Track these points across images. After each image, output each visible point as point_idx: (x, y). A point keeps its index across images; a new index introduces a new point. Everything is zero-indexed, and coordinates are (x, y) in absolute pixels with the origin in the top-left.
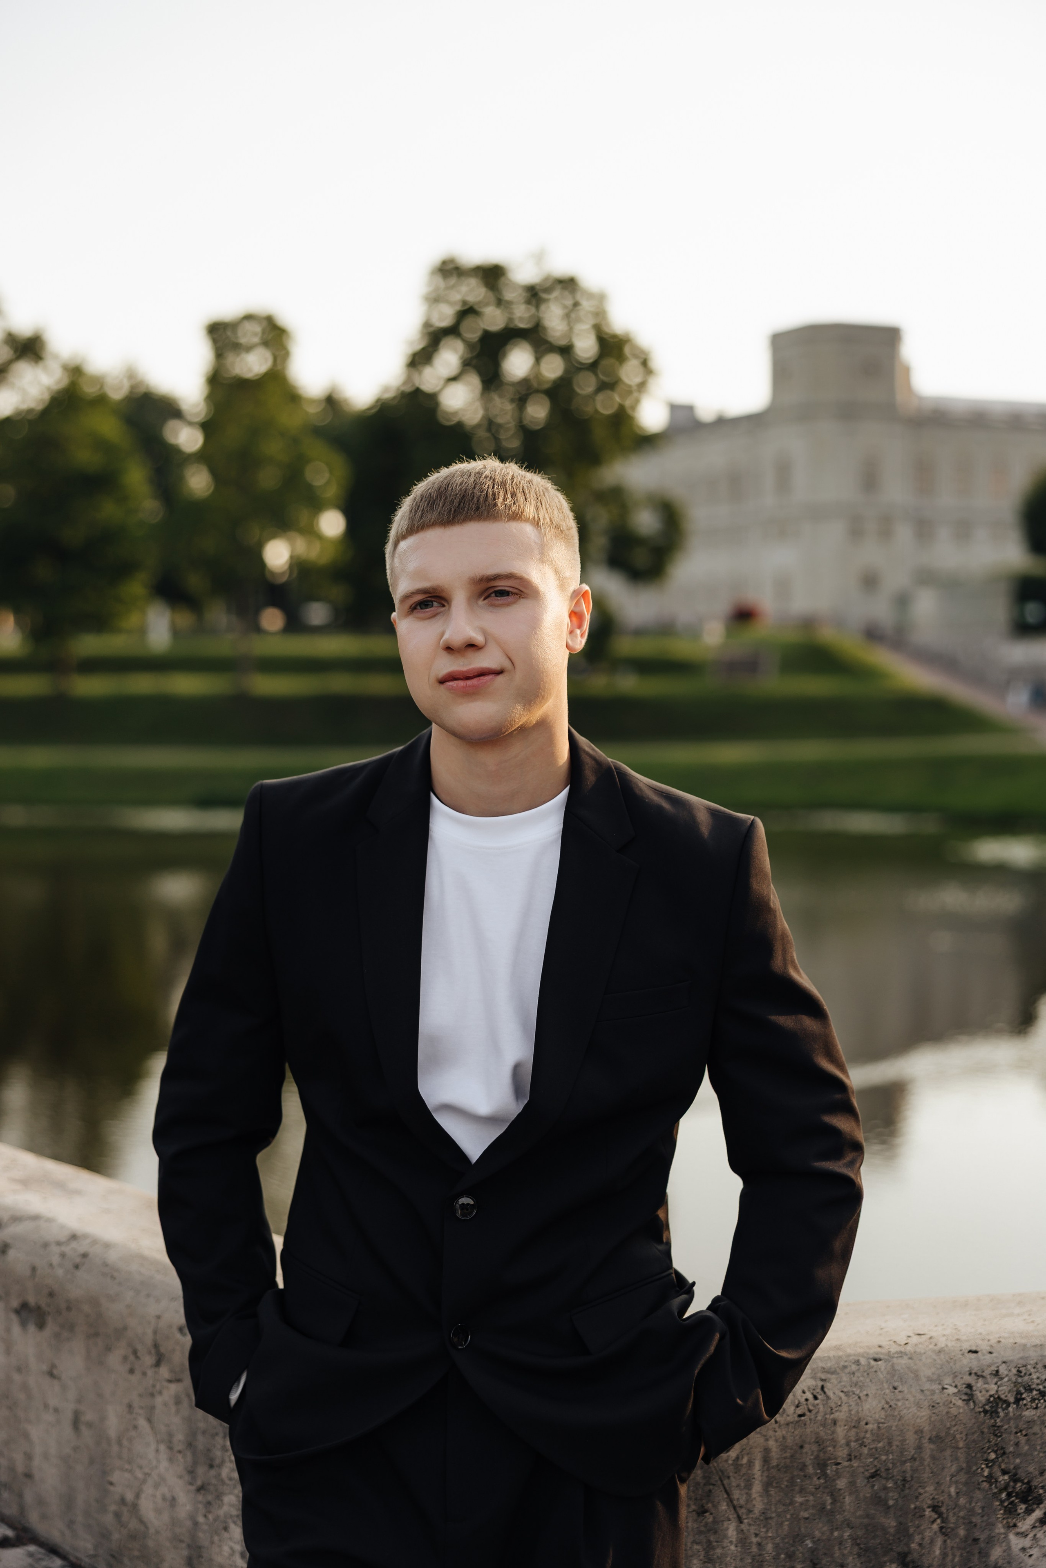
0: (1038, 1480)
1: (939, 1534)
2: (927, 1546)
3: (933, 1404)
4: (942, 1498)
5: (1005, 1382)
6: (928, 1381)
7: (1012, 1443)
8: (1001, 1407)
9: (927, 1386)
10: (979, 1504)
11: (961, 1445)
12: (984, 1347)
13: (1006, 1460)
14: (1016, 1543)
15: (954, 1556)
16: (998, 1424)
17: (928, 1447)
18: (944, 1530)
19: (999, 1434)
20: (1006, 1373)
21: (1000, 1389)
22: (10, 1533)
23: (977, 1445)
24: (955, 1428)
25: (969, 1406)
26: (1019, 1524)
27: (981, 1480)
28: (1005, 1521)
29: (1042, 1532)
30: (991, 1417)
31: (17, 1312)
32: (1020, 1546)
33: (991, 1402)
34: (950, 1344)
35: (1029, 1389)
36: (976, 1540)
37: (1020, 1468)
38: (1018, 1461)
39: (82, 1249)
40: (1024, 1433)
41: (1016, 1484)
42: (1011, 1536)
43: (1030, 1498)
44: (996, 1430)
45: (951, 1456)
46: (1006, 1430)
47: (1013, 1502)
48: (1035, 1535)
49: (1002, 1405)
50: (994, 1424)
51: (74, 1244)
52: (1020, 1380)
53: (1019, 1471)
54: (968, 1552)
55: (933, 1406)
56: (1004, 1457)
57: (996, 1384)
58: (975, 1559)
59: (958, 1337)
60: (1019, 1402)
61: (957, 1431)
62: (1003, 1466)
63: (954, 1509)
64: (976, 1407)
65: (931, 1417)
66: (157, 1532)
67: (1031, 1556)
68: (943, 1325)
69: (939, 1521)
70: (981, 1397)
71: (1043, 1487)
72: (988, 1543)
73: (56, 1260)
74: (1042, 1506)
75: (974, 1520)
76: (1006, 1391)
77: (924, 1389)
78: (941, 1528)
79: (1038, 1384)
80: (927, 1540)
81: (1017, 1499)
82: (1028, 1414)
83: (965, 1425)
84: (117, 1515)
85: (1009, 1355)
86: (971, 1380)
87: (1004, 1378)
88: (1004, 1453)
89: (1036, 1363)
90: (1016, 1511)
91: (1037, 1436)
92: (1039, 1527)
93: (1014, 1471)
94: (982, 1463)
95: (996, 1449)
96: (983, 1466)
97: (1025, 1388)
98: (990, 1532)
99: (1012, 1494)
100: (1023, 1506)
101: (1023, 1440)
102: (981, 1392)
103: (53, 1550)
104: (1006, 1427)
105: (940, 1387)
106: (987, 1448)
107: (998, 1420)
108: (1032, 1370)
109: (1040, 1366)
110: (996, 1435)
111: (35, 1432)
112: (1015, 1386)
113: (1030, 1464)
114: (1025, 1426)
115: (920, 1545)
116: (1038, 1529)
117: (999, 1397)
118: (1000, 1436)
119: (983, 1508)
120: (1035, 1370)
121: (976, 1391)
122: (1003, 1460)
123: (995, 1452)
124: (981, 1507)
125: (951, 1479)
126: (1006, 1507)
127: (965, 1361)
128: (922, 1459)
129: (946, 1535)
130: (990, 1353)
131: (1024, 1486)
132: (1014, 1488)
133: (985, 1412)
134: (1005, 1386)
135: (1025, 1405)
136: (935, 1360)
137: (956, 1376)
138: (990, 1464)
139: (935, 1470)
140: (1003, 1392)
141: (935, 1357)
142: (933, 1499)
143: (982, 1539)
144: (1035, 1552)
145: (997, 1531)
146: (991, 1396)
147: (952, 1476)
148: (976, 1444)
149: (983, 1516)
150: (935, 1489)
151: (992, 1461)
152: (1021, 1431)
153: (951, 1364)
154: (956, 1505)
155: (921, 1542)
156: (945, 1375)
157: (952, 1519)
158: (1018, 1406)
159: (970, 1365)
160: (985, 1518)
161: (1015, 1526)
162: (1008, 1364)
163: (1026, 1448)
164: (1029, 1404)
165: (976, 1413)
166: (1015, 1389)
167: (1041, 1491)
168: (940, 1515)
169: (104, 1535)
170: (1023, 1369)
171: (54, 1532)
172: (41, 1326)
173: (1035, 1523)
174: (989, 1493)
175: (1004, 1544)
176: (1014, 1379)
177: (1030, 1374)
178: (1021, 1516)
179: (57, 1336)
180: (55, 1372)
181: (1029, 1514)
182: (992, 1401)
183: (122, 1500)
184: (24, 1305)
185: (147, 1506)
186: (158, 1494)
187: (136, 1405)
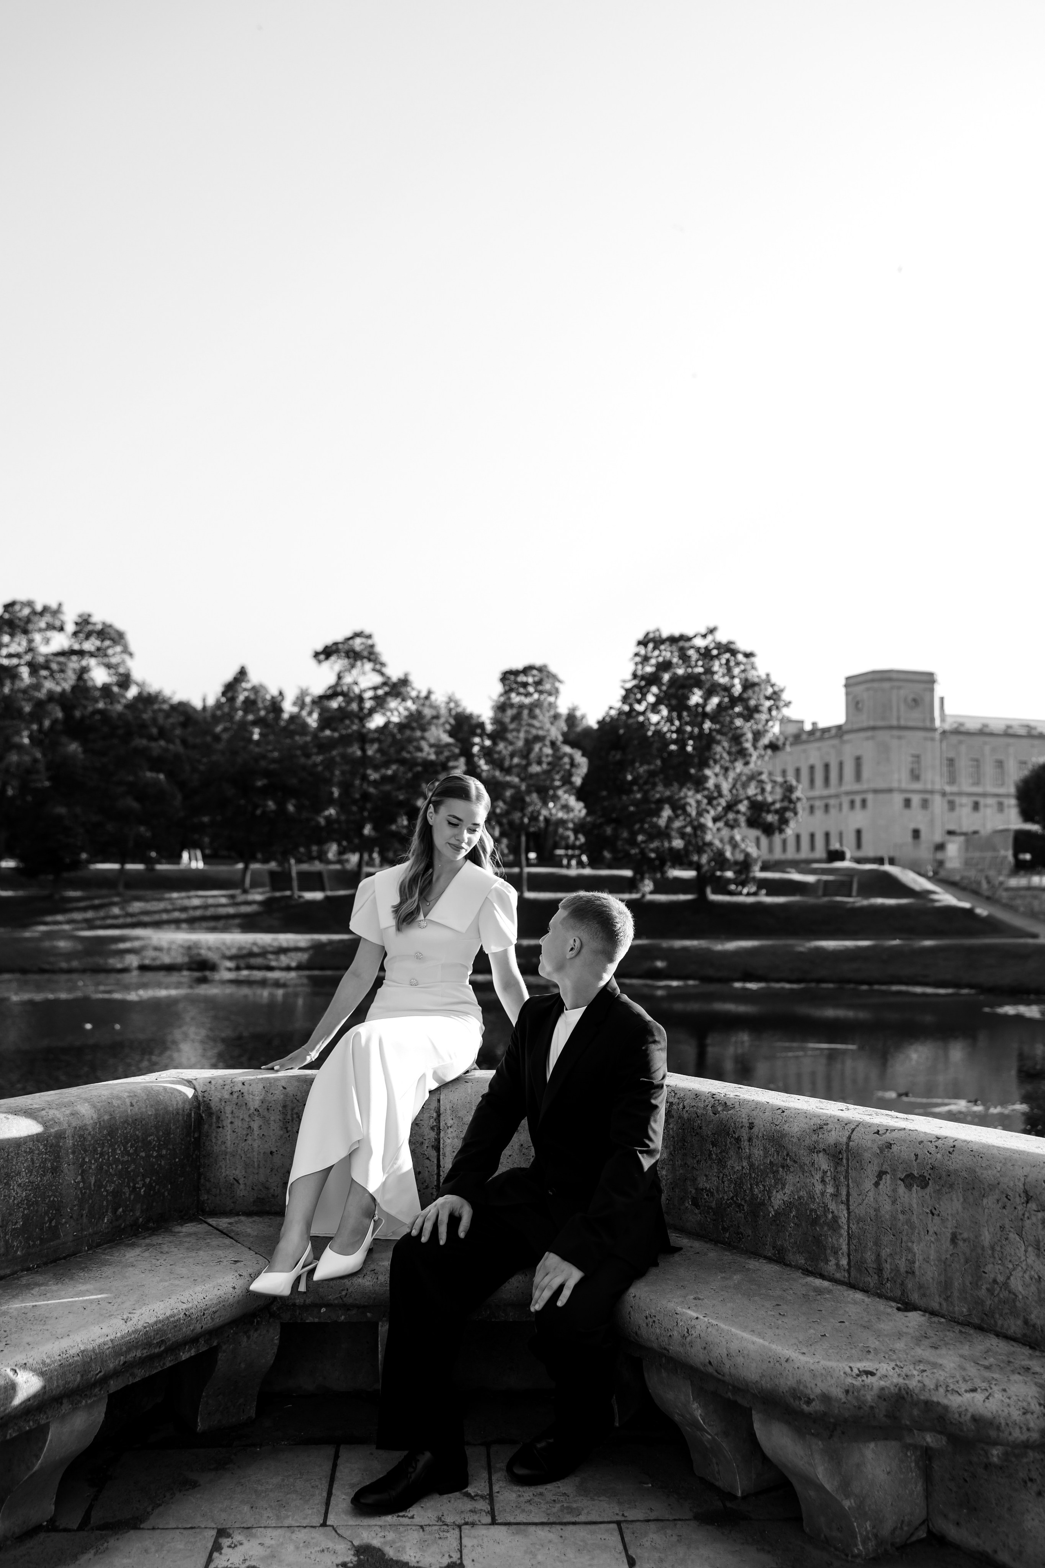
31: (902, 1180)
39: (949, 1144)
51: (941, 1142)
66: (1025, 1298)
73: (931, 1149)
84: (990, 1290)
103: (934, 1314)
111: (916, 1247)
169: (977, 1302)
171: (931, 1302)
172: (923, 1187)
179: (937, 1191)
180: (935, 1212)
183: (995, 1281)
184: (910, 1176)
185: (1016, 1284)
186: (1027, 1276)
187: (1007, 1226)
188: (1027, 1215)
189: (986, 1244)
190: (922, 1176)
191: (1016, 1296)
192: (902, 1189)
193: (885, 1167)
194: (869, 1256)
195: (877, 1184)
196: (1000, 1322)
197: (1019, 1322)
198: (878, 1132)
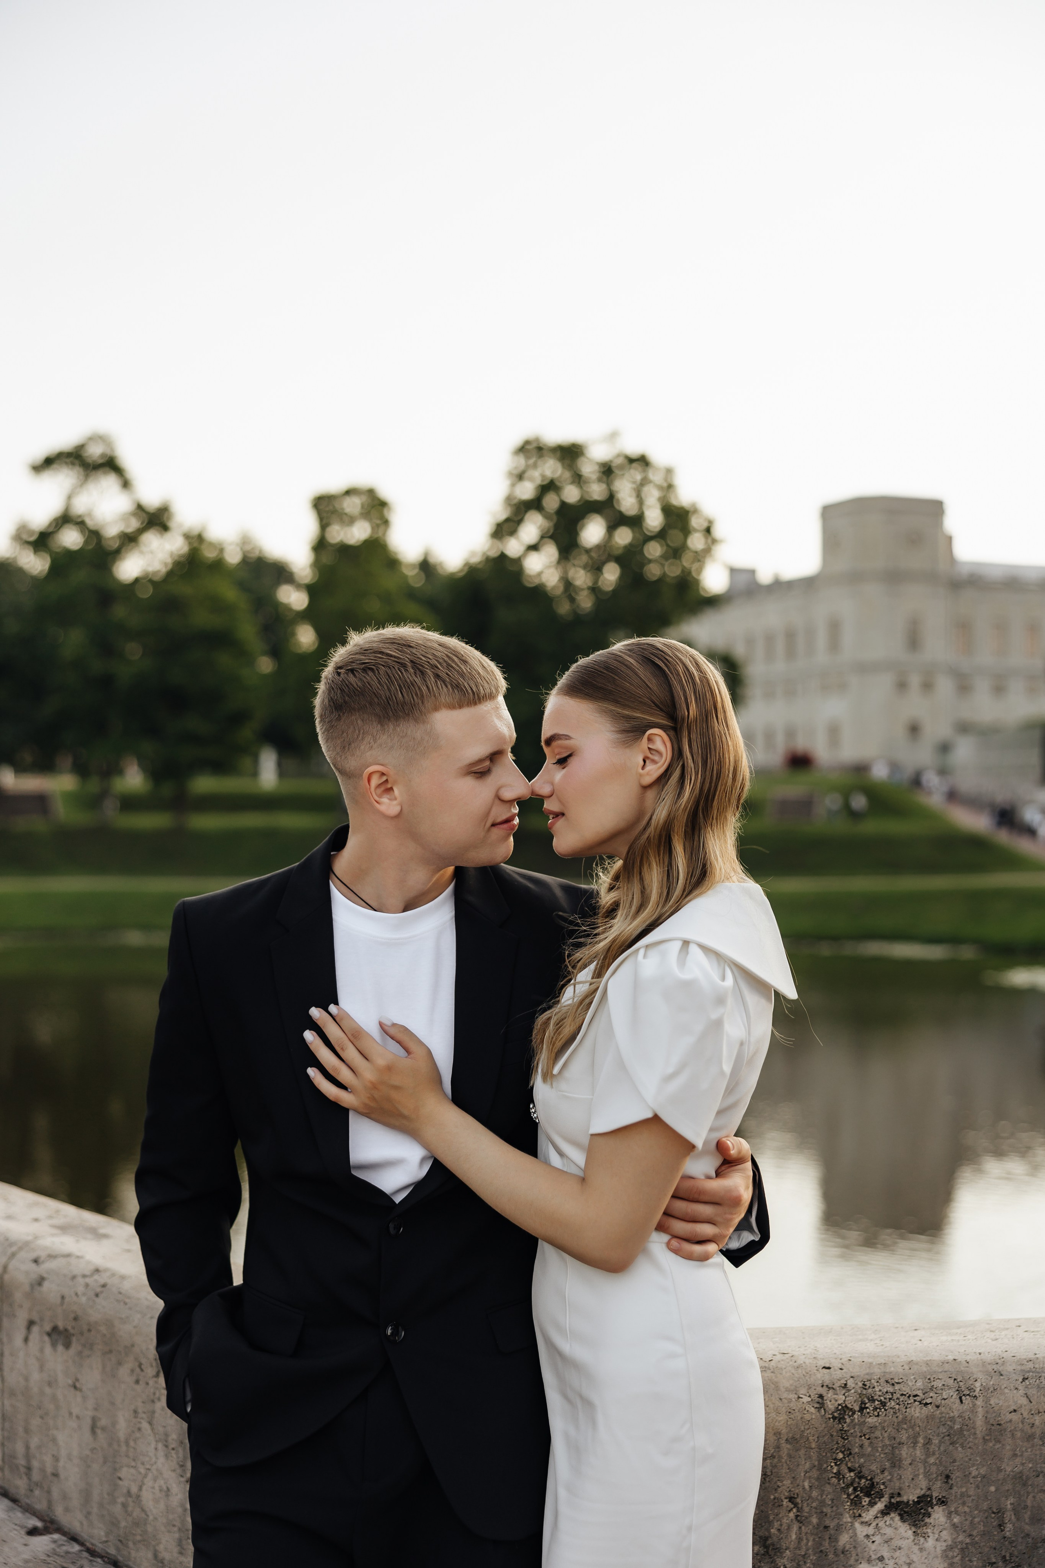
0: (879, 1477)
1: (794, 1521)
2: (785, 1531)
3: (789, 1411)
4: (797, 1491)
5: (852, 1393)
6: (786, 1391)
7: (857, 1445)
8: (848, 1415)
9: (785, 1395)
10: (829, 1496)
11: (813, 1446)
12: (836, 1364)
13: (852, 1460)
14: (861, 1530)
15: (808, 1540)
16: (845, 1429)
17: (786, 1447)
18: (799, 1518)
19: (846, 1437)
20: (853, 1385)
21: (847, 1399)
22: (39, 1524)
23: (827, 1447)
24: (808, 1431)
25: (819, 1413)
26: (864, 1515)
27: (830, 1477)
28: (851, 1512)
29: (884, 1521)
30: (840, 1422)
31: (49, 1334)
32: (865, 1534)
33: (839, 1410)
34: (807, 1361)
35: (873, 1401)
36: (826, 1527)
37: (864, 1467)
38: (862, 1460)
39: (102, 1281)
40: (867, 1437)
41: (861, 1481)
42: (857, 1525)
43: (872, 1493)
44: (843, 1434)
45: (805, 1455)
46: (852, 1434)
47: (858, 1495)
48: (877, 1524)
49: (849, 1413)
50: (841, 1429)
51: (96, 1277)
52: (864, 1392)
53: (864, 1470)
54: (820, 1537)
55: (790, 1412)
56: (850, 1456)
57: (844, 1395)
58: (826, 1544)
59: (815, 1356)
60: (863, 1411)
61: (810, 1434)
62: (849, 1465)
63: (808, 1500)
64: (827, 1414)
65: (787, 1421)
66: (156, 1519)
67: (873, 1542)
68: (806, 1346)
69: (795, 1510)
70: (831, 1406)
71: (884, 1484)
72: (836, 1530)
73: (80, 1289)
74: (882, 1499)
75: (825, 1510)
76: (852, 1401)
77: (782, 1398)
78: (797, 1516)
79: (879, 1396)
80: (785, 1527)
81: (861, 1493)
82: (872, 1420)
83: (816, 1429)
84: (124, 1505)
85: (856, 1371)
86: (823, 1391)
87: (851, 1390)
88: (850, 1454)
89: (879, 1378)
90: (861, 1503)
91: (879, 1440)
92: (881, 1517)
93: (859, 1469)
94: (831, 1462)
95: (843, 1450)
96: (833, 1464)
97: (869, 1399)
98: (839, 1521)
99: (857, 1489)
100: (867, 1500)
101: (866, 1443)
102: (830, 1401)
103: (74, 1539)
104: (852, 1431)
105: (796, 1396)
106: (835, 1449)
107: (845, 1425)
108: (876, 1384)
109: (882, 1381)
110: (843, 1438)
111: (61, 1437)
112: (860, 1397)
113: (873, 1463)
114: (867, 1431)
115: (779, 1530)
116: (880, 1519)
117: (846, 1406)
118: (848, 1439)
119: (832, 1500)
120: (878, 1384)
121: (826, 1400)
122: (850, 1460)
123: (843, 1452)
124: (831, 1499)
125: (805, 1475)
126: (852, 1500)
127: (819, 1376)
128: (780, 1457)
129: (801, 1522)
130: (841, 1369)
131: (867, 1482)
132: (859, 1483)
133: (834, 1418)
134: (851, 1397)
135: (868, 1413)
136: (793, 1374)
137: (811, 1388)
138: (838, 1463)
139: (791, 1466)
140: (850, 1402)
141: (793, 1371)
142: (790, 1491)
143: (831, 1527)
144: (877, 1538)
145: (845, 1520)
146: (839, 1405)
147: (806, 1472)
148: (826, 1445)
149: (832, 1507)
150: (792, 1483)
151: (840, 1460)
152: (864, 1435)
153: (807, 1378)
154: (810, 1497)
155: (779, 1528)
156: (801, 1386)
157: (806, 1509)
158: (861, 1414)
159: (823, 1379)
160: (834, 1508)
161: (860, 1516)
162: (855, 1379)
163: (869, 1449)
164: (872, 1412)
165: (826, 1419)
166: (860, 1399)
167: (882, 1487)
168: (796, 1505)
169: (114, 1523)
170: (868, 1383)
171: (73, 1521)
172: (67, 1346)
173: (877, 1514)
174: (838, 1487)
175: (851, 1531)
176: (859, 1392)
177: (874, 1387)
178: (865, 1507)
179: (80, 1353)
180: (78, 1385)
181: (872, 1506)
182: (841, 1409)
183: (129, 1492)
184: (55, 1329)
185: (147, 1497)
186: (157, 1486)
187: (140, 1410)
188: (157, 1395)
189: (122, 1435)
190: (66, 1330)
191: (148, 1516)
192: (48, 1349)
193: (35, 1317)
194: (20, 1448)
195: (26, 1340)
196: (133, 1553)
197: (150, 1555)
198: (36, 1261)
